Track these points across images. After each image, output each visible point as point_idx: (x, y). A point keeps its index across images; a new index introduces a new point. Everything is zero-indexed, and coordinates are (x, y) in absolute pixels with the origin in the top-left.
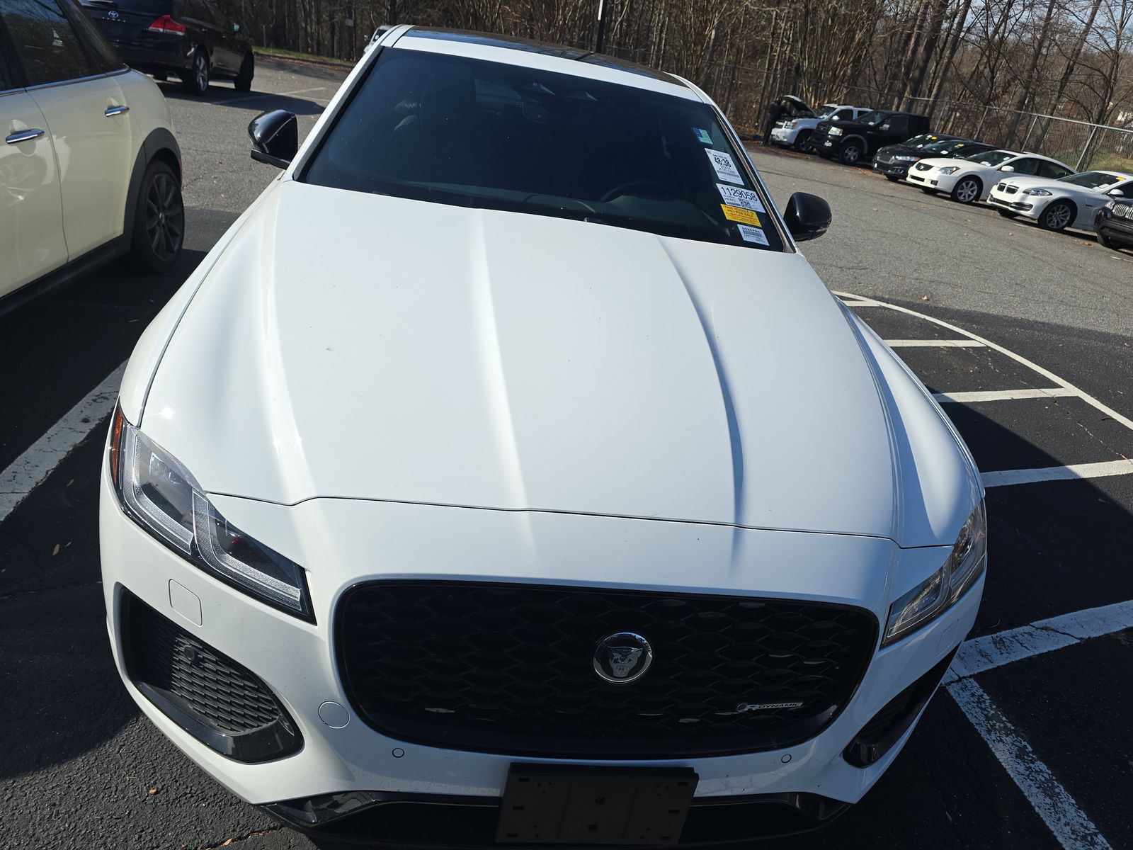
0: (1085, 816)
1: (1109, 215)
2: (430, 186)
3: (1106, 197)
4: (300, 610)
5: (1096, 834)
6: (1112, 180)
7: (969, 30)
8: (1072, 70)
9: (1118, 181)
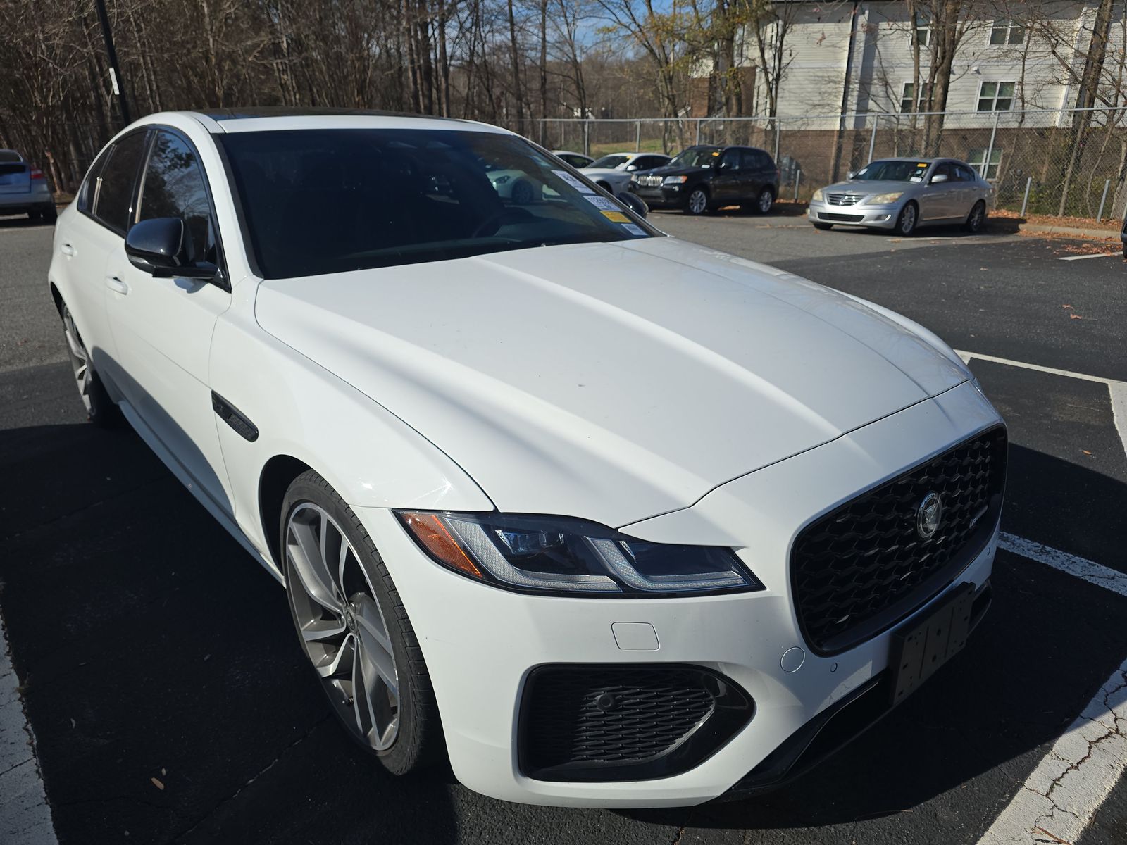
0: (1030, 541)
1: (637, 187)
2: (398, 250)
3: (626, 174)
4: (747, 584)
5: (1043, 547)
6: (624, 160)
7: (451, 58)
8: (545, 80)
9: (628, 160)
